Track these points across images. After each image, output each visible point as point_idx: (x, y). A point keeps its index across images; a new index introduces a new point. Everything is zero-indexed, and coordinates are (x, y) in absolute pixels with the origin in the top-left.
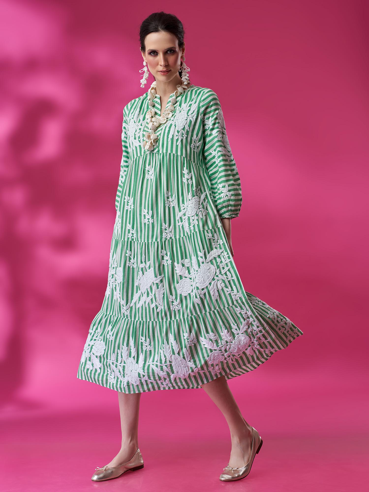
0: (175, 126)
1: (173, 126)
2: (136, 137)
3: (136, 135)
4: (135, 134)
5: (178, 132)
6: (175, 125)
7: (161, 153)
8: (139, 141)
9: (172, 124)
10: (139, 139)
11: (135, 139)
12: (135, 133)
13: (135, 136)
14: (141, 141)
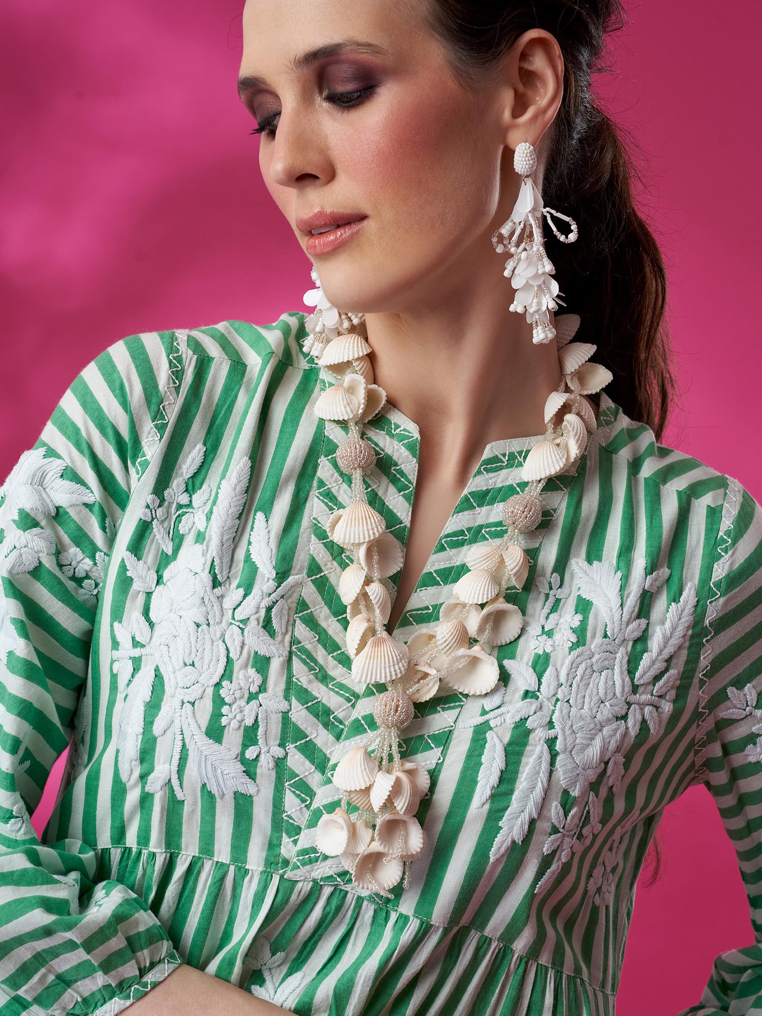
0: (553, 756)
1: (536, 751)
2: (224, 721)
3: (225, 710)
4: (223, 693)
5: (566, 803)
6: (551, 742)
7: (404, 912)
8: (242, 760)
9: (529, 732)
10: (245, 746)
11: (215, 732)
12: (218, 685)
13: (217, 715)
14: (265, 766)
